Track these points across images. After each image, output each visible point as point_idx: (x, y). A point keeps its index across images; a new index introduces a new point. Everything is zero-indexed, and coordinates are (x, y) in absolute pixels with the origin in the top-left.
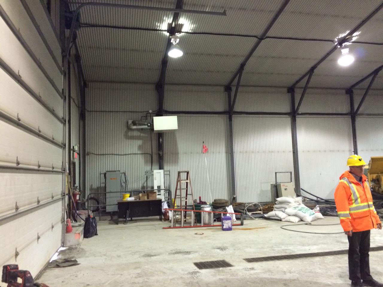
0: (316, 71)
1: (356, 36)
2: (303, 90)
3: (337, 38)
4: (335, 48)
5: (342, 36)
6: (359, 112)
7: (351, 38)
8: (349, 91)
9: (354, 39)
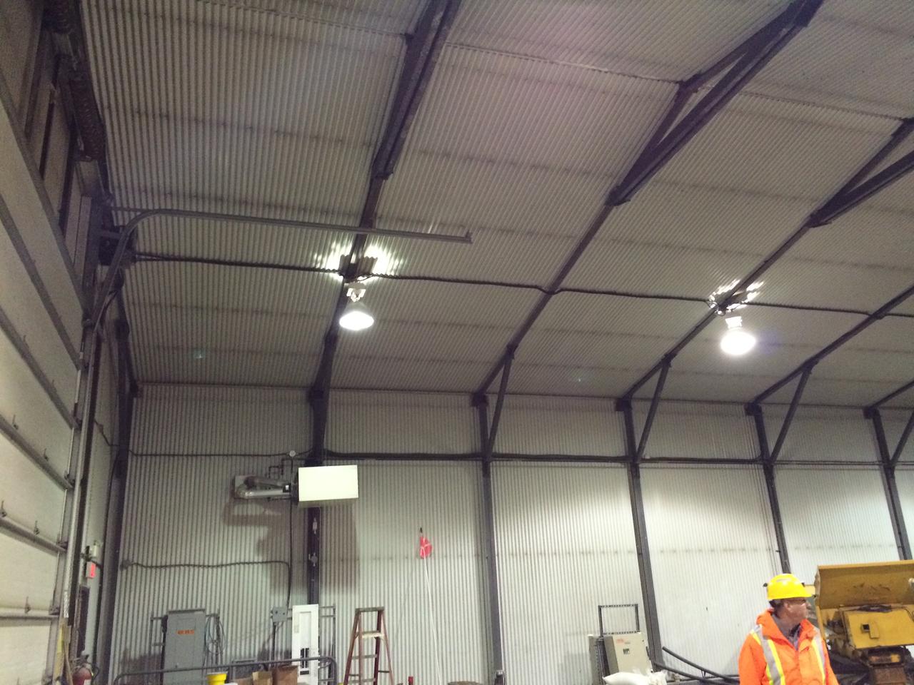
0: (674, 362)
1: (754, 291)
2: (649, 404)
3: (714, 293)
4: (711, 316)
5: (723, 289)
6: (779, 457)
7: (744, 296)
8: (754, 409)
9: (751, 297)
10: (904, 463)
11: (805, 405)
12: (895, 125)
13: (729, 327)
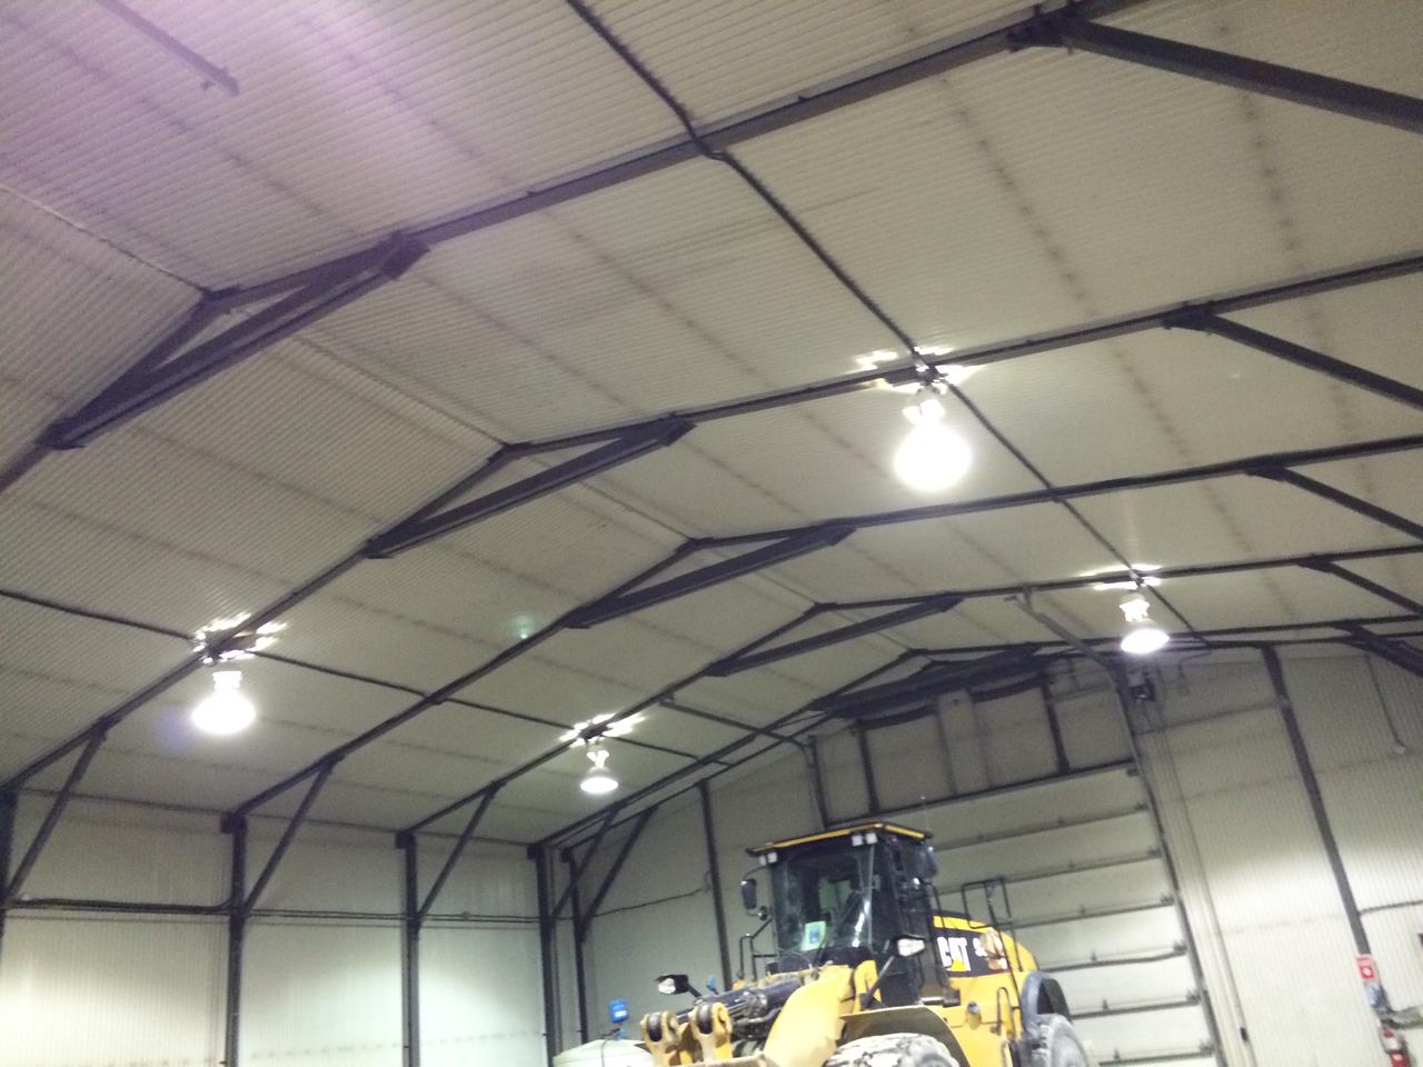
0: (112, 733)
1: (269, 635)
2: (51, 801)
3: (205, 628)
4: (193, 664)
5: (221, 625)
6: (258, 905)
7: (251, 641)
8: (235, 824)
10: (437, 918)
11: (312, 821)
12: (493, 448)
13: (216, 687)
